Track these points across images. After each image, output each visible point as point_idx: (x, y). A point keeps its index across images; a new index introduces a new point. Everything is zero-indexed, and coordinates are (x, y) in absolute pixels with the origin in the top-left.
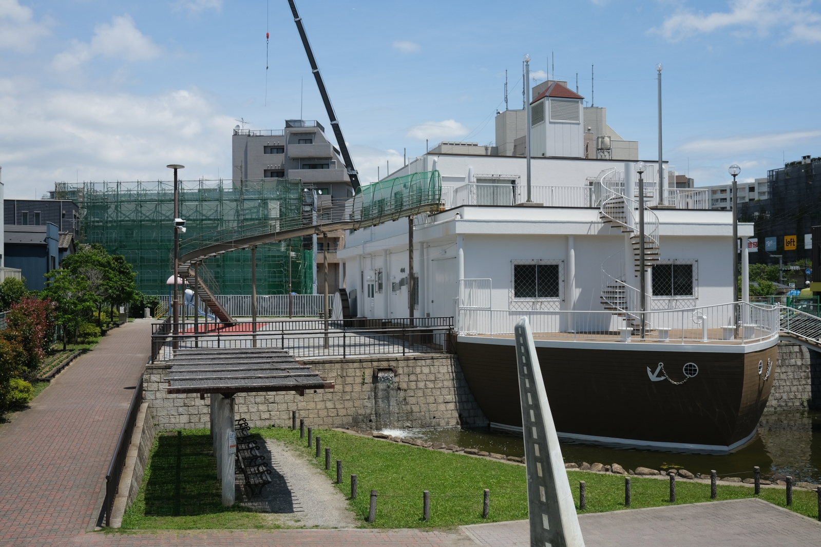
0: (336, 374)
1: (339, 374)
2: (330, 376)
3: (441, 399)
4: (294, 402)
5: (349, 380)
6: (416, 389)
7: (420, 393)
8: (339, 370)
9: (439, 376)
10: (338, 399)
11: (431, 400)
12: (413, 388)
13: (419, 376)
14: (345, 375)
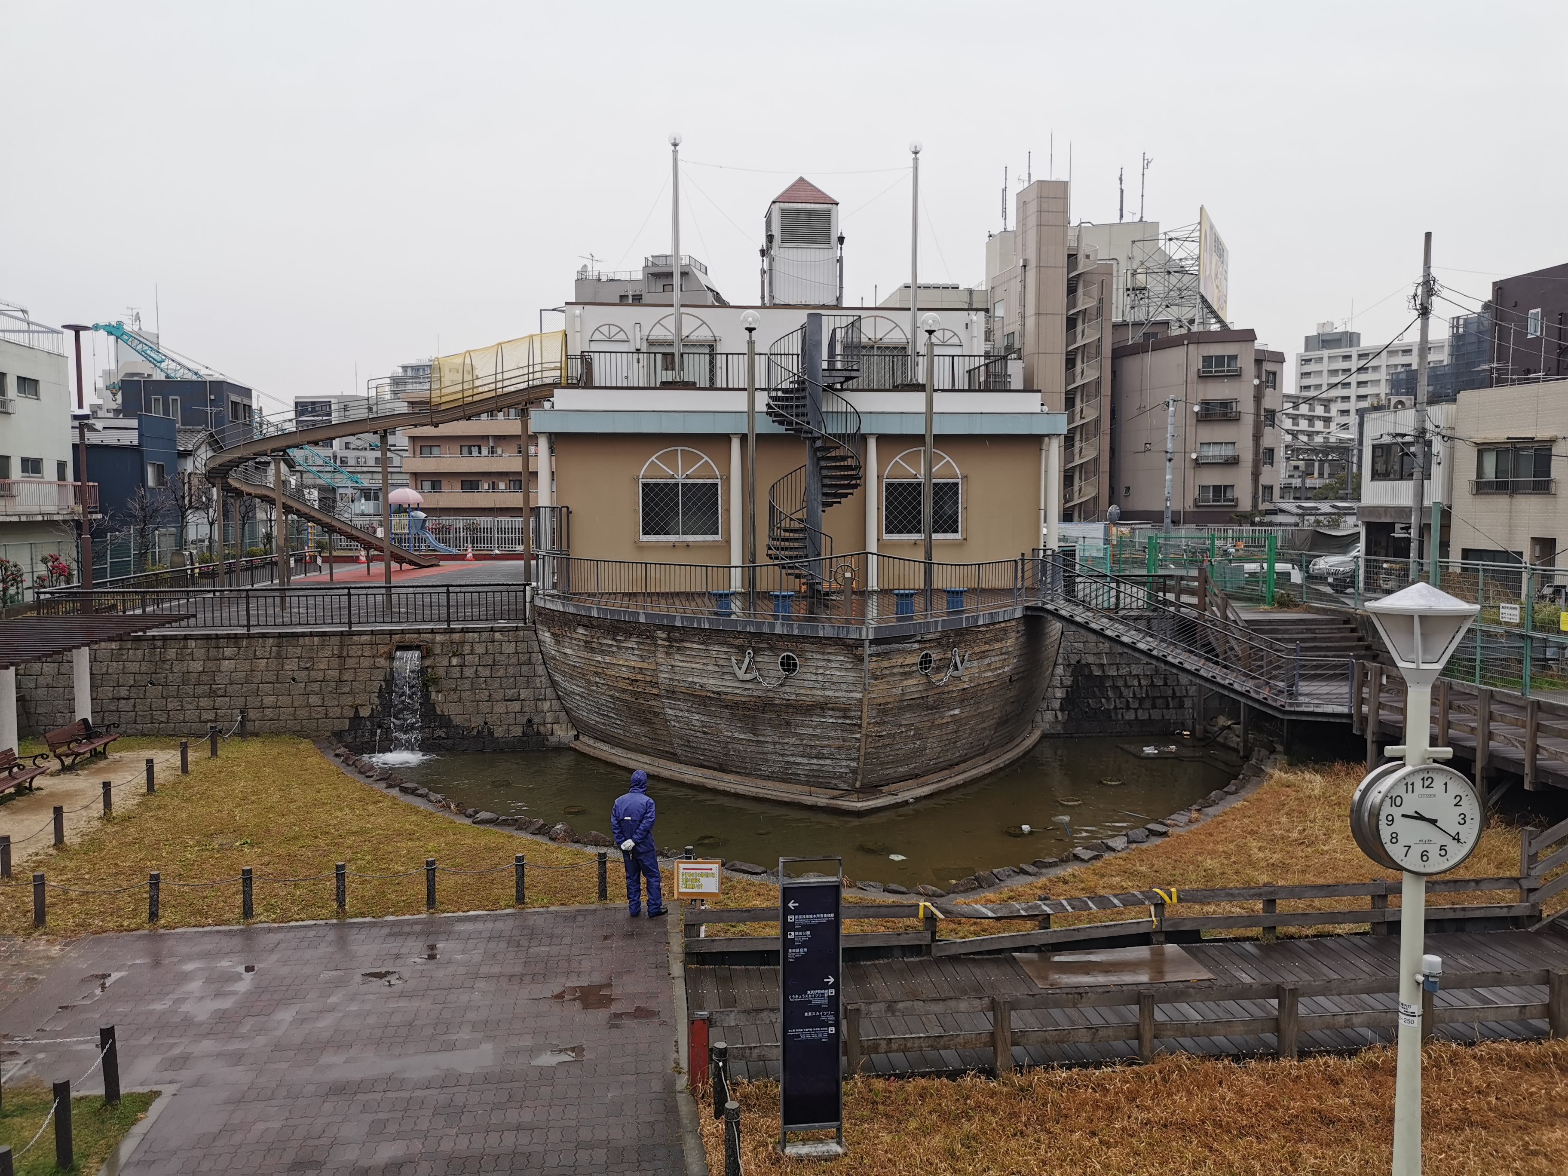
0: (330, 653)
1: (335, 652)
2: (320, 655)
3: (498, 695)
4: (258, 695)
5: (350, 662)
6: (461, 678)
7: (467, 685)
8: (335, 647)
9: (499, 658)
10: (331, 692)
11: (485, 695)
12: (454, 676)
13: (467, 657)
14: (345, 654)
